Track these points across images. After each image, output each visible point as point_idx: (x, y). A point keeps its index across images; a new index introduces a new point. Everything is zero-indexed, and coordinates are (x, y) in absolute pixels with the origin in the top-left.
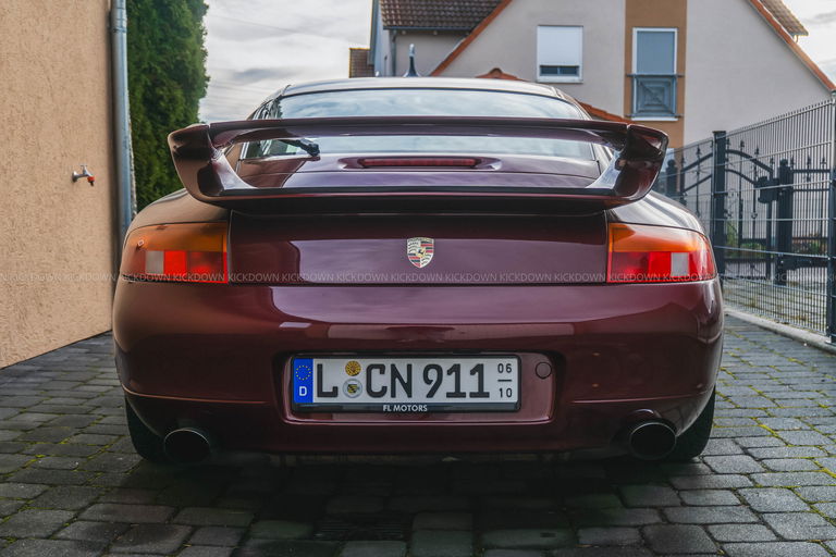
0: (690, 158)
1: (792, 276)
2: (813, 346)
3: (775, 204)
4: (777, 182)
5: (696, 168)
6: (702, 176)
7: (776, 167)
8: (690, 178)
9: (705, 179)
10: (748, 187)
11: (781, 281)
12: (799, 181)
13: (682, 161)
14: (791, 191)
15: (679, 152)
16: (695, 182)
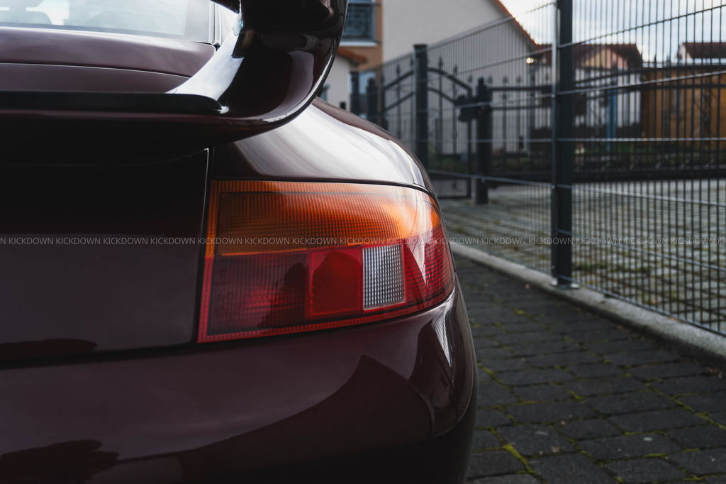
0: (390, 76)
1: (492, 194)
2: (537, 288)
3: (474, 123)
4: (476, 100)
5: (396, 86)
6: (403, 95)
7: (474, 84)
8: (390, 97)
9: (405, 98)
10: (448, 105)
11: (482, 199)
12: (497, 99)
13: (382, 79)
14: (489, 110)
15: (379, 69)
16: (395, 100)
